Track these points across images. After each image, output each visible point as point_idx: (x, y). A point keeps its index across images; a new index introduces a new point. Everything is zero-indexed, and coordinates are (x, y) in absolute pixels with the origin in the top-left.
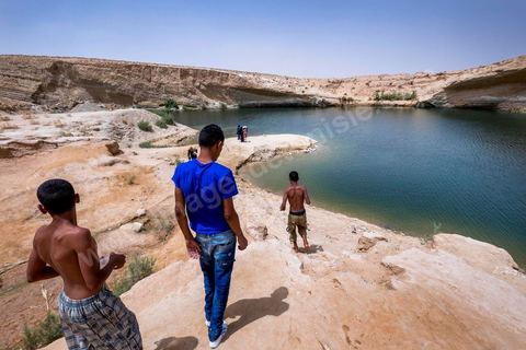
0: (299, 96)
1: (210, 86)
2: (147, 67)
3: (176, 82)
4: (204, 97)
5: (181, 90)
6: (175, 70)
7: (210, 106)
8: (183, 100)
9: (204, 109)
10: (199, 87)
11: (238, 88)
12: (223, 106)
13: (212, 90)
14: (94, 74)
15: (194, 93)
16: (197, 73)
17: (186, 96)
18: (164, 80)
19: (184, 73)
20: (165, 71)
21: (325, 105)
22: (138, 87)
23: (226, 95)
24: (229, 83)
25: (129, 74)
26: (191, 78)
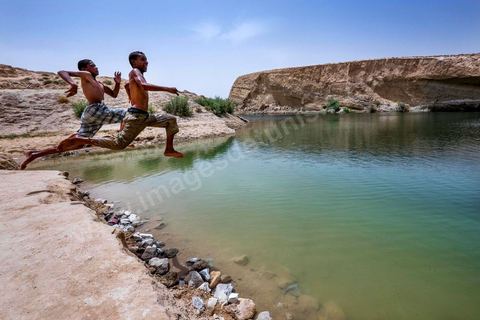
2: (319, 67)
3: (343, 80)
4: (376, 97)
5: (348, 88)
6: (343, 66)
7: (382, 108)
8: (347, 101)
9: (373, 111)
11: (431, 80)
12: (403, 108)
13: (387, 88)
15: (363, 92)
17: (351, 96)
18: (332, 79)
19: (354, 67)
22: (307, 88)
23: (410, 91)
24: (418, 73)
25: (302, 77)
26: (363, 73)
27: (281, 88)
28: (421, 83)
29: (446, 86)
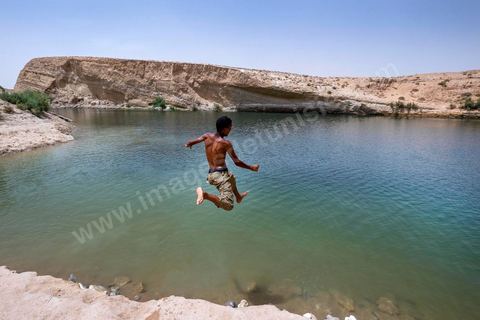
0: (322, 99)
1: (205, 84)
2: (142, 62)
3: (166, 79)
4: (197, 97)
5: (172, 87)
6: (168, 65)
7: (202, 107)
8: (173, 99)
9: (195, 110)
10: (192, 85)
11: (237, 87)
12: (218, 107)
13: (206, 89)
14: (95, 71)
15: (186, 92)
16: (193, 69)
17: (176, 94)
18: (157, 76)
19: (178, 68)
20: (158, 66)
21: (365, 113)
22: (130, 83)
23: (223, 94)
24: (228, 80)
25: (124, 70)
26: (185, 74)
27: (99, 80)
28: (230, 89)
29: (247, 93)
